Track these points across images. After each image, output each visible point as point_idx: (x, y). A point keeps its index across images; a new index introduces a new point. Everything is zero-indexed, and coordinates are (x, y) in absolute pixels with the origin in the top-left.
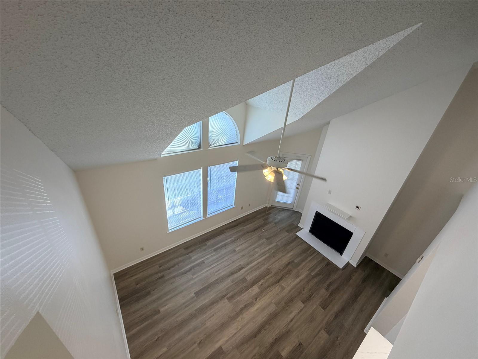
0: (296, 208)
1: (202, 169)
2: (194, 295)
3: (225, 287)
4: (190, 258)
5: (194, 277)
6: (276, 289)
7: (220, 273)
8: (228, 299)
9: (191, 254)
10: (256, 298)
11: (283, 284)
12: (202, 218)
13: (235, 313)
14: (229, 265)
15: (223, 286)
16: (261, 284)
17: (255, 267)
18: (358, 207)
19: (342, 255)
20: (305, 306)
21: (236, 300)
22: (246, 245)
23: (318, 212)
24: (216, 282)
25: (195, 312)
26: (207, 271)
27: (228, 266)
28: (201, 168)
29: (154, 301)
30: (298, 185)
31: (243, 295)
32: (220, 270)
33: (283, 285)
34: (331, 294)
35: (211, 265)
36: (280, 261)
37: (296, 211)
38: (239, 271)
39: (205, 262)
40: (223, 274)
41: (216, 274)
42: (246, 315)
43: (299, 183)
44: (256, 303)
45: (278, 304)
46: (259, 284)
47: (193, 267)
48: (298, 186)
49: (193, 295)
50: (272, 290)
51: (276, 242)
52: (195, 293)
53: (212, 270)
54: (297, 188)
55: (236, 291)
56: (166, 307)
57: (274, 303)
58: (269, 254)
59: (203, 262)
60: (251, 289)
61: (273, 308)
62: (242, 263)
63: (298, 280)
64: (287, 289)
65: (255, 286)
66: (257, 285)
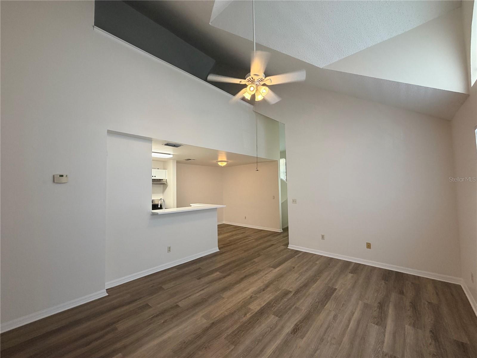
6: (219, 313)
8: (290, 292)
21: (279, 292)
33: (206, 321)
44: (251, 294)
46: (251, 314)
57: (223, 298)
65: (256, 310)
66: (254, 311)
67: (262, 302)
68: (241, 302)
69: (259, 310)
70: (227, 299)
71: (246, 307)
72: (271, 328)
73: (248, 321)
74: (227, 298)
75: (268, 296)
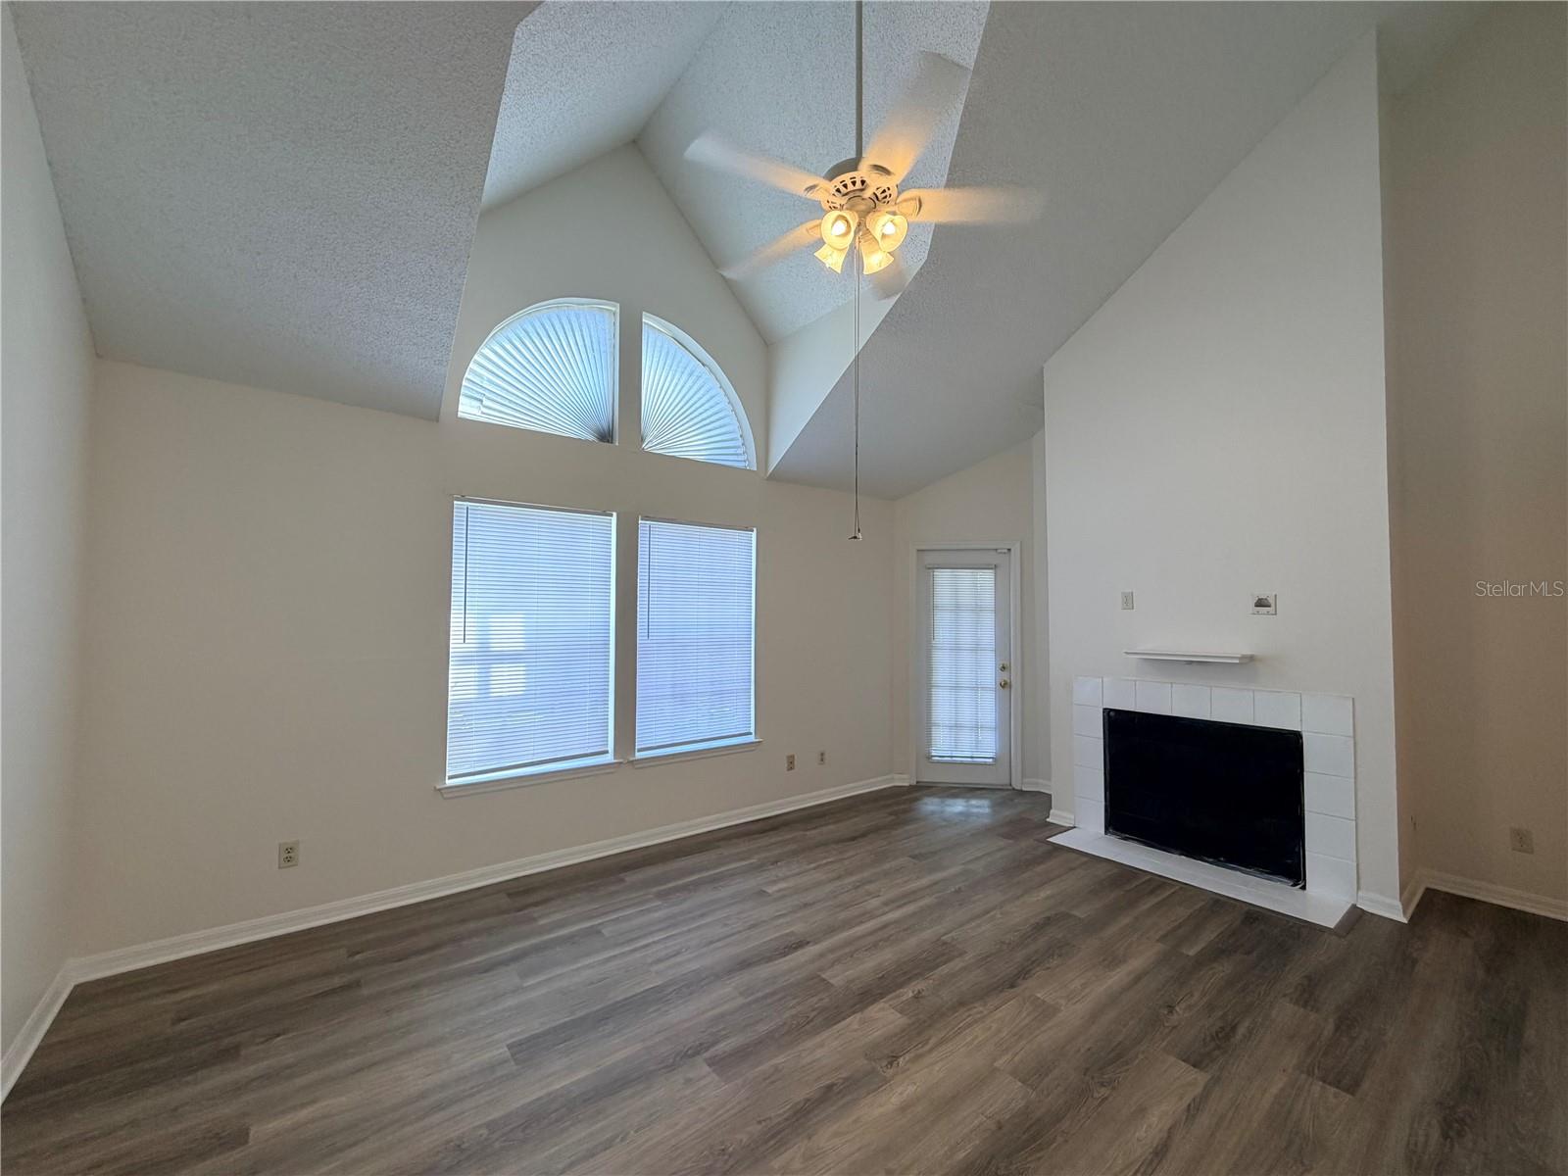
0: (1023, 776)
1: (614, 519)
2: (508, 1054)
3: (703, 1013)
4: (534, 920)
5: (525, 985)
6: (1005, 1014)
7: (680, 964)
8: (712, 1062)
9: (536, 909)
10: (890, 1054)
11: (1042, 989)
12: (609, 758)
13: (759, 1127)
14: (733, 934)
15: (686, 1014)
16: (911, 995)
17: (871, 939)
18: (1261, 603)
19: (1304, 888)
20: (1216, 1080)
21: (765, 1067)
22: (818, 876)
23: (1111, 710)
24: (657, 997)
25: (484, 1132)
26: (608, 960)
27: (728, 940)
28: (611, 515)
29: (239, 1088)
30: (1003, 668)
31: (810, 1044)
32: (678, 953)
33: (1039, 995)
34: (1346, 1022)
35: (632, 940)
36: (999, 916)
37: (1024, 789)
38: (784, 955)
39: (606, 932)
40: (694, 966)
41: (655, 968)
42: (836, 1134)
43: (1006, 663)
44: (893, 1077)
45: (1035, 1073)
46: (898, 996)
47: (537, 949)
48: (1005, 676)
49: (503, 1051)
50: (984, 1017)
51: (963, 864)
52: (510, 1047)
53: (638, 955)
54: (1004, 685)
55: (763, 1028)
56: (303, 1114)
57: (1014, 1073)
58: (936, 898)
59: (595, 932)
60: (858, 1016)
61: (1006, 1096)
62: (798, 928)
63: (1118, 977)
64: (1071, 1014)
65: (881, 1004)
66: (891, 1003)
67: (855, 1031)
68: (932, 1041)
69: (872, 1003)
70: (996, 1064)
71: (913, 1019)
72: (852, 956)
73: (910, 979)
74: (996, 1070)
75: (819, 1053)
